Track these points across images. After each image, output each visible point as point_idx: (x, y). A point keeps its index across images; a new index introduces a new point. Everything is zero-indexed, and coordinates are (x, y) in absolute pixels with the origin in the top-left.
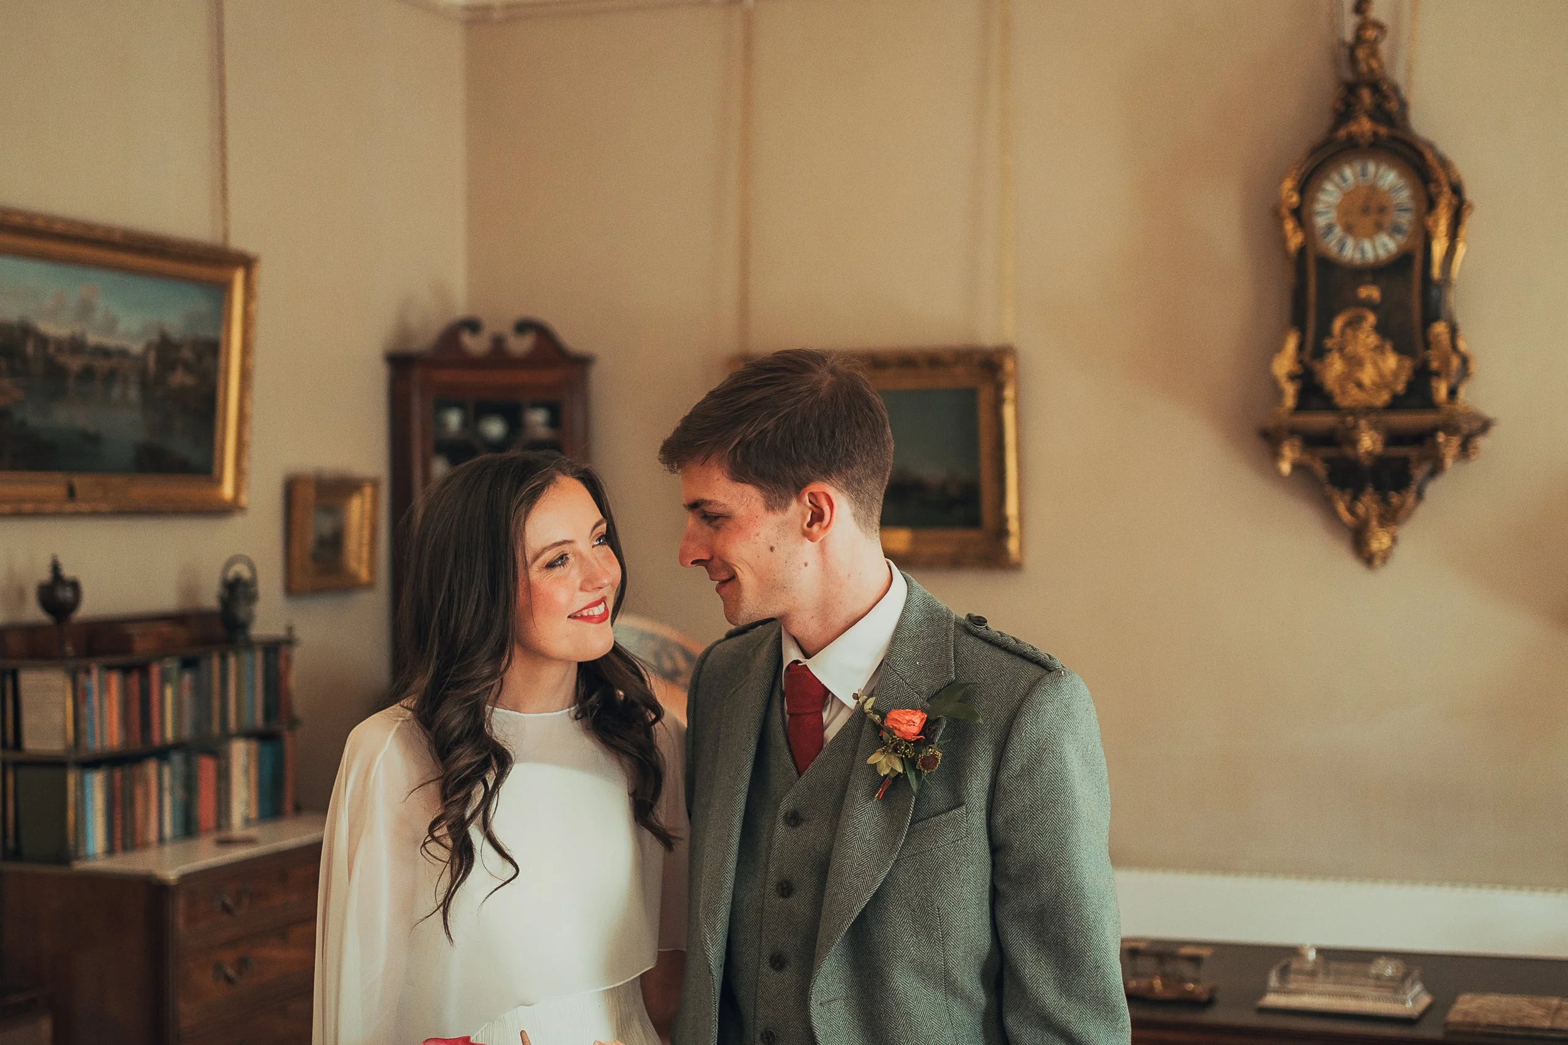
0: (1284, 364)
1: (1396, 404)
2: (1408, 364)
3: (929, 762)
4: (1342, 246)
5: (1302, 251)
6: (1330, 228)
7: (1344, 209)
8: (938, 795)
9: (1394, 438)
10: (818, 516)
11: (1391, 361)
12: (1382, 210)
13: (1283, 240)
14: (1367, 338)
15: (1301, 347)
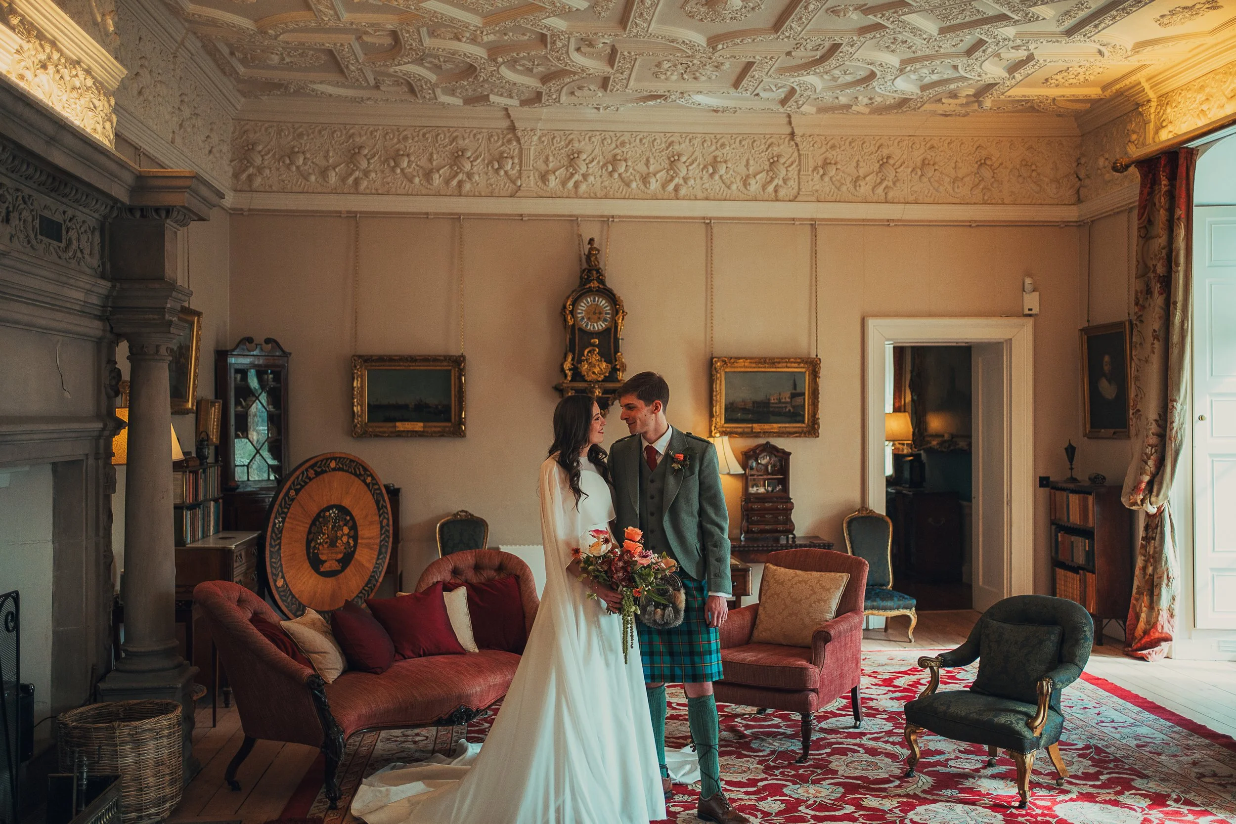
0: (567, 365)
1: (606, 380)
2: (610, 366)
3: (687, 465)
4: (587, 326)
5: (574, 325)
6: (583, 318)
7: (587, 312)
8: (688, 473)
9: (606, 391)
10: (657, 408)
11: (604, 365)
12: (600, 313)
13: (565, 320)
14: (595, 358)
15: (573, 359)
